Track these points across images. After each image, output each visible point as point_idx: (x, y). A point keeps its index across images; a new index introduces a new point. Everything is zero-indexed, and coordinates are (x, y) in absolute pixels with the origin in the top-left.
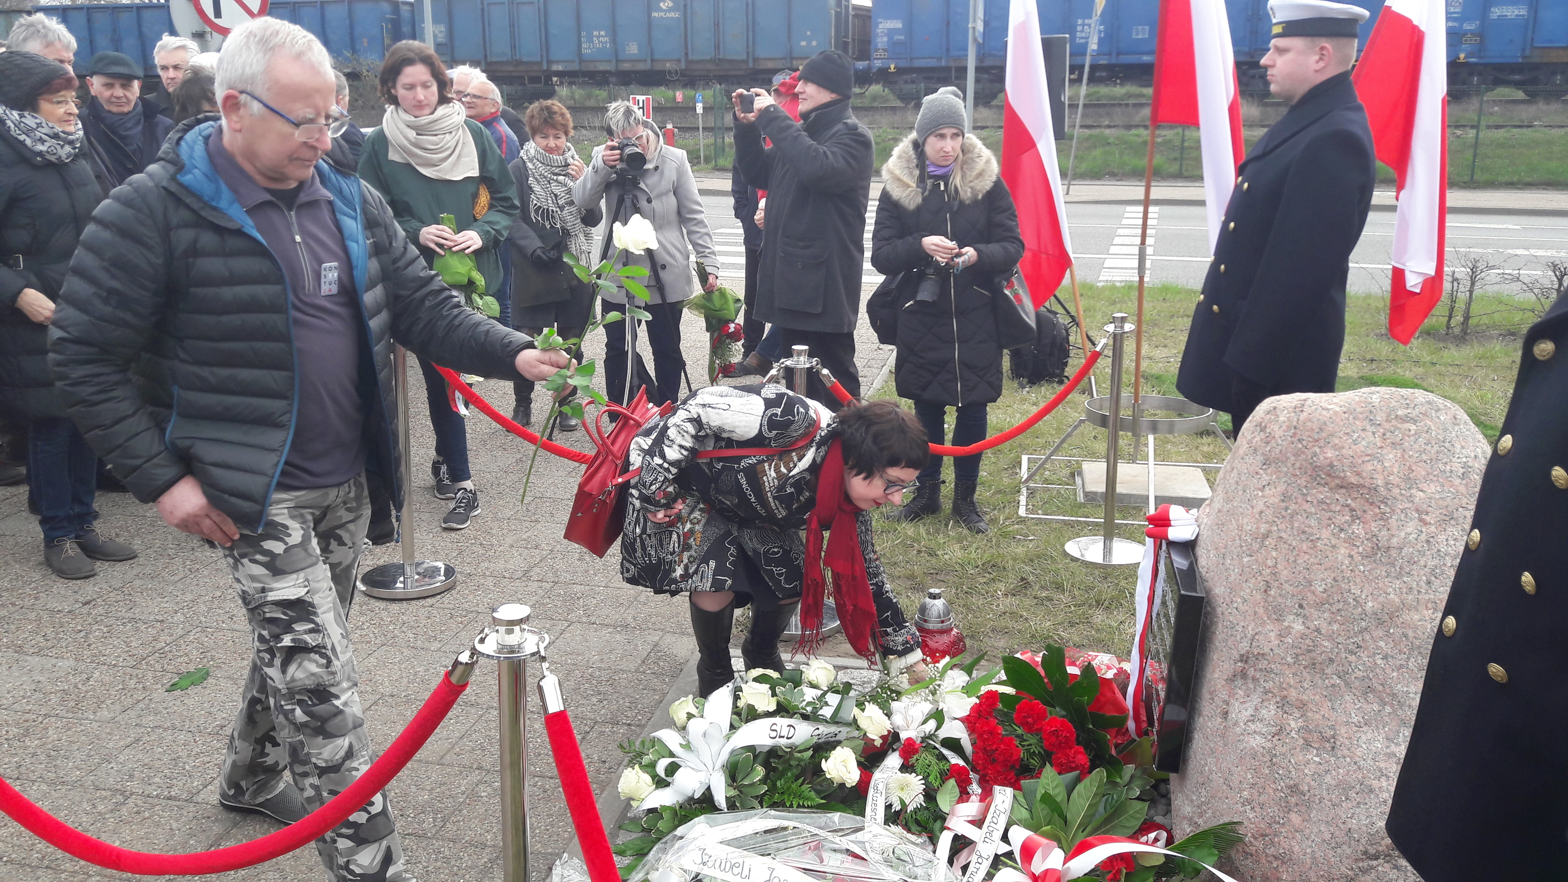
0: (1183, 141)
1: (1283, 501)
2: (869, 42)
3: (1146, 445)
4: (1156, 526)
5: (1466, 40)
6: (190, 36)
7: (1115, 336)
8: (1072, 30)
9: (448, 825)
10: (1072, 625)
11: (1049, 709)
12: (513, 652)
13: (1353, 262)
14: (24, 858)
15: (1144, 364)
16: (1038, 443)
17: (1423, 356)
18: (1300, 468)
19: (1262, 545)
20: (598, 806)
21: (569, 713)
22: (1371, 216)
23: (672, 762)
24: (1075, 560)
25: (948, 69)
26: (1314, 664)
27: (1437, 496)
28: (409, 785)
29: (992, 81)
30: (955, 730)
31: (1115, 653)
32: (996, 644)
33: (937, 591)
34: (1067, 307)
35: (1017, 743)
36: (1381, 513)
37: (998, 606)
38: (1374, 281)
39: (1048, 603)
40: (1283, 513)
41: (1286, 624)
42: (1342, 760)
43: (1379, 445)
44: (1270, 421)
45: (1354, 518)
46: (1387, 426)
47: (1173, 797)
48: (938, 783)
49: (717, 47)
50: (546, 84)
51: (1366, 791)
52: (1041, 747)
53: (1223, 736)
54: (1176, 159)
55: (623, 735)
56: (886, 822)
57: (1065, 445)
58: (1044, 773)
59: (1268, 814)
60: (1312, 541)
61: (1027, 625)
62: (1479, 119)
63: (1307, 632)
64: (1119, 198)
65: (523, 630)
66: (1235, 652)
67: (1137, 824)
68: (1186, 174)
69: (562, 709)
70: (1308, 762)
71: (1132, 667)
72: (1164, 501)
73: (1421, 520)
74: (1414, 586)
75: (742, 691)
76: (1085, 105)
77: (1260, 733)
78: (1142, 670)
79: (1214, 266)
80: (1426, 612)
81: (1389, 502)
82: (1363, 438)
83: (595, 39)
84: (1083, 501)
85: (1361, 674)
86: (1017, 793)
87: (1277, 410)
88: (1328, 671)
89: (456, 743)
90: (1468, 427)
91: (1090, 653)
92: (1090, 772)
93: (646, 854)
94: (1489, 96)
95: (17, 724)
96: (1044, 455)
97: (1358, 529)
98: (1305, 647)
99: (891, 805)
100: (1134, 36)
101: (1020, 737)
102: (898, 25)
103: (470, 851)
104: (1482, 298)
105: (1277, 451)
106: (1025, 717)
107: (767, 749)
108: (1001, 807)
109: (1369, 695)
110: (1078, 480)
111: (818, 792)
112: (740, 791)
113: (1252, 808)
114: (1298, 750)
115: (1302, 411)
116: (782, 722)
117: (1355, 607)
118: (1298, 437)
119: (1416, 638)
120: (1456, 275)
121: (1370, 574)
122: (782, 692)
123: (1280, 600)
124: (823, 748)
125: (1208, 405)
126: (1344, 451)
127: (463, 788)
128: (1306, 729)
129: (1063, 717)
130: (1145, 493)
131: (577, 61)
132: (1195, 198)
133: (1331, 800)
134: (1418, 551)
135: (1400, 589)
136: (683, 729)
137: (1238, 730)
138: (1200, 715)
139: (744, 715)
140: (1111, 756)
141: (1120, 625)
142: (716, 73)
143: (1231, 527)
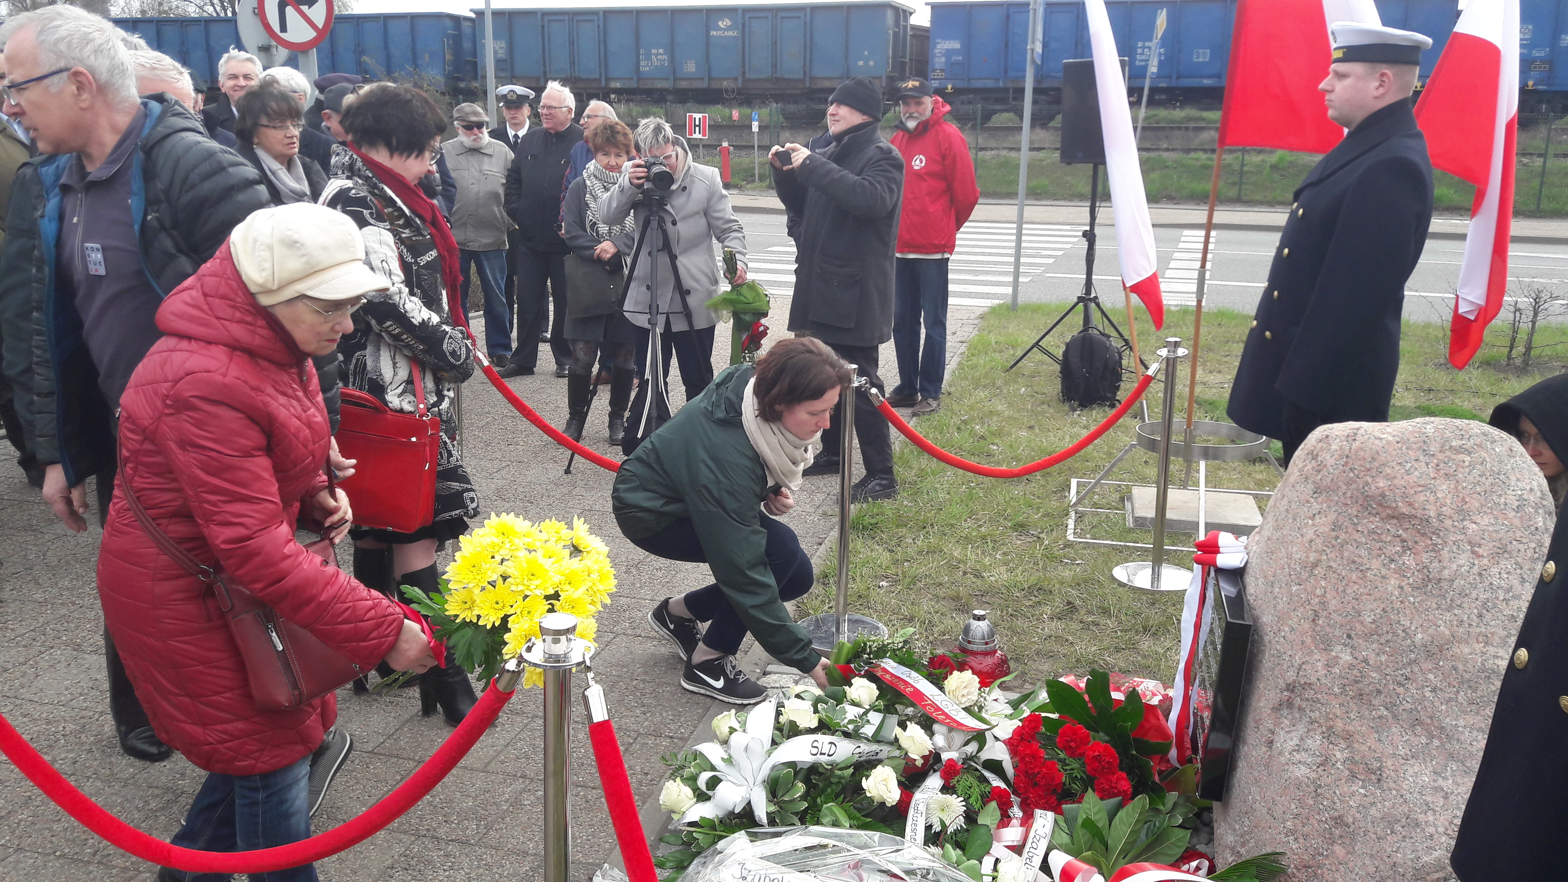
0: (1243, 165)
1: (1333, 530)
2: (927, 62)
3: (1198, 471)
4: (1205, 552)
5: (1535, 68)
6: (256, 49)
7: (1168, 359)
8: (1131, 53)
9: (491, 832)
10: (1118, 650)
11: (1092, 733)
12: (558, 662)
13: (1411, 290)
14: (77, 853)
15: (1198, 390)
16: (1088, 467)
17: (1483, 387)
18: (1351, 497)
19: (1311, 574)
20: (640, 818)
21: (614, 726)
22: (1429, 244)
23: (714, 776)
24: (1122, 585)
25: (1006, 90)
26: (1361, 695)
27: (1491, 529)
28: (454, 791)
29: (1050, 103)
30: (998, 751)
31: (1160, 680)
32: (1040, 668)
33: (982, 613)
34: (1120, 330)
35: (1059, 767)
36: (1433, 544)
37: (1043, 629)
38: (1433, 310)
39: (1094, 628)
40: (1334, 542)
41: (1333, 654)
42: (1387, 792)
43: (1432, 476)
44: (1322, 449)
45: (1405, 549)
46: (1441, 456)
47: (1215, 825)
48: (978, 805)
49: (774, 66)
52: (1084, 772)
53: (1267, 765)
54: (1234, 184)
55: (666, 747)
56: (926, 843)
57: (1115, 469)
58: (1085, 798)
59: (1311, 846)
60: (1361, 571)
61: (1072, 649)
62: (1547, 146)
63: (1355, 662)
64: (1176, 222)
65: (569, 640)
66: (1281, 681)
67: (1178, 852)
68: (1244, 198)
69: (607, 718)
70: (1353, 794)
71: (1176, 692)
72: (1214, 528)
73: (1473, 552)
74: (1465, 618)
75: (784, 707)
76: (1144, 128)
77: (1305, 764)
78: (1187, 699)
79: (1268, 292)
80: (1476, 645)
81: (1441, 534)
82: (1416, 469)
83: (653, 57)
84: (1132, 526)
85: (1409, 706)
86: (1060, 818)
87: (1330, 438)
88: (1376, 702)
89: (501, 751)
91: (1136, 679)
92: (1133, 798)
93: (686, 868)
94: (1557, 124)
95: (74, 720)
96: (1094, 479)
97: (1409, 560)
98: (1351, 678)
99: (931, 826)
100: (1195, 60)
101: (1062, 761)
102: (956, 45)
103: (513, 858)
104: (1546, 328)
105: (1329, 480)
106: (1067, 741)
107: (808, 766)
108: (1041, 832)
109: (1417, 727)
110: (1128, 505)
111: (858, 811)
112: (780, 807)
113: (1296, 839)
114: (1343, 781)
115: (1355, 440)
116: (823, 739)
117: (1404, 639)
118: (1350, 465)
119: (1466, 671)
120: (1519, 306)
121: (1420, 605)
122: (824, 709)
123: (1328, 630)
124: (864, 766)
125: (1262, 432)
126: (1396, 481)
127: (507, 796)
128: (1351, 760)
129: (1106, 742)
130: (1195, 519)
131: (635, 78)
132: (1253, 223)
133: (1376, 833)
134: (1470, 583)
135: (1450, 621)
136: (725, 742)
137: (1283, 760)
138: (1245, 743)
139: (786, 731)
140: (1154, 783)
141: (1166, 652)
142: (773, 92)
143: (1280, 555)
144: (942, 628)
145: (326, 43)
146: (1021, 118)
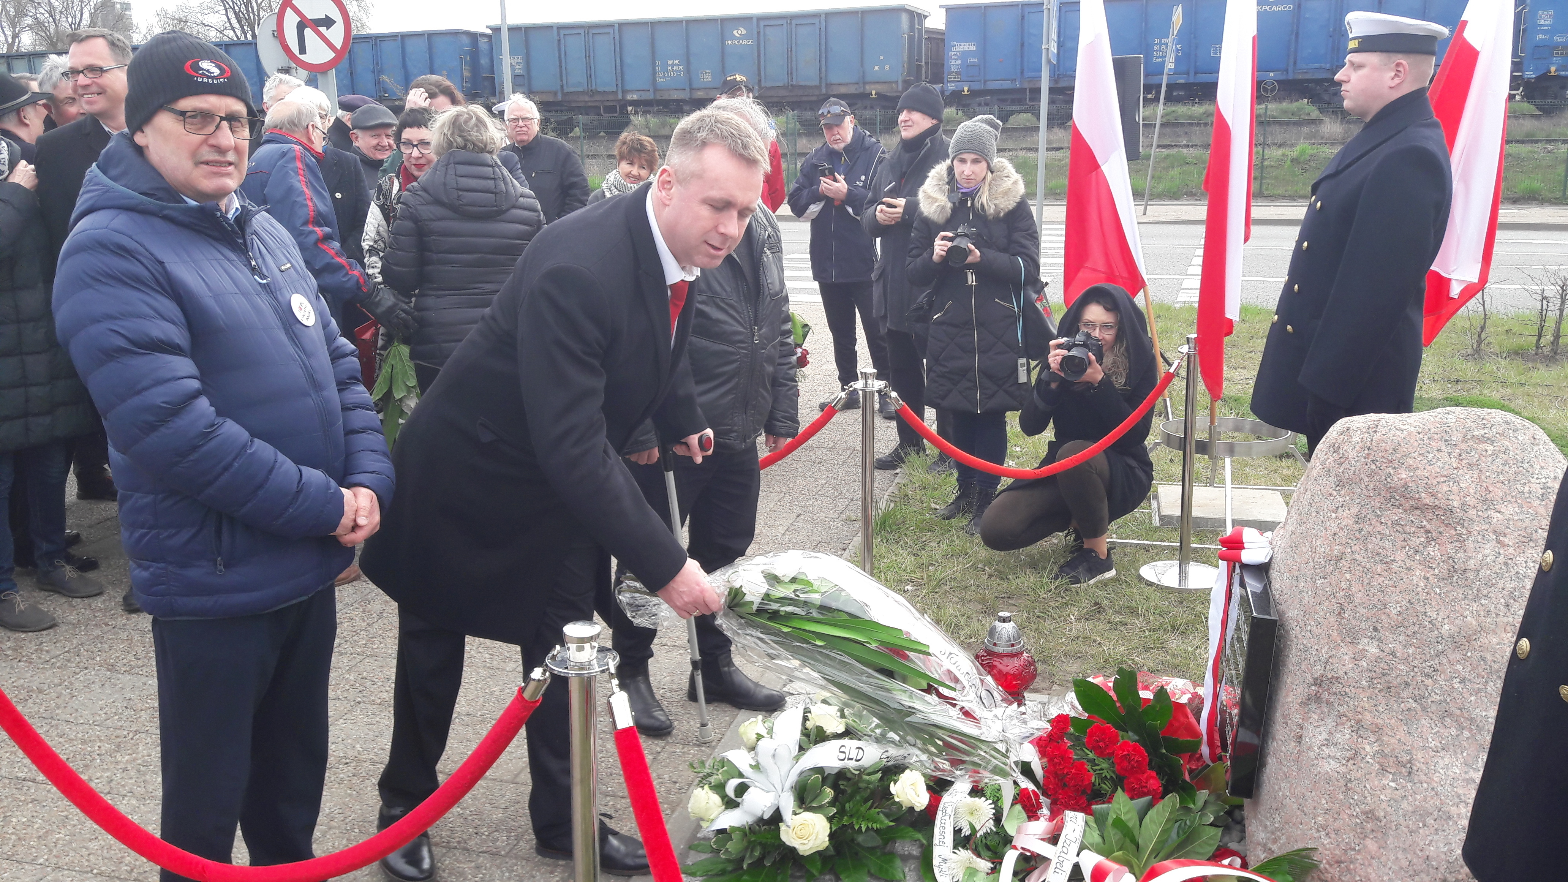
0: (1263, 160)
1: (1357, 523)
2: (943, 65)
3: (1224, 468)
4: (1229, 548)
5: (1558, 53)
7: (1190, 356)
8: (1147, 50)
9: (521, 843)
10: (1146, 649)
11: (1120, 733)
12: (582, 669)
14: (113, 871)
17: (1510, 377)
18: (1374, 490)
19: (1336, 567)
20: (668, 827)
23: (742, 783)
24: (1150, 584)
25: (1022, 91)
26: (1389, 688)
27: (1516, 518)
28: (484, 803)
31: (1190, 678)
32: (1068, 669)
33: (1007, 614)
35: (1089, 768)
36: (1457, 535)
37: (1071, 630)
39: (1122, 628)
40: (1357, 534)
41: (1360, 647)
42: (1418, 785)
43: (1455, 466)
44: (1343, 442)
45: (1430, 540)
46: (1463, 446)
47: (1247, 822)
49: (790, 74)
50: (622, 113)
51: (1444, 817)
52: (1113, 772)
53: (1296, 761)
54: (1256, 179)
55: (694, 755)
56: (955, 846)
58: (1115, 798)
59: (1343, 840)
60: (1386, 563)
61: (1101, 649)
63: (1382, 654)
64: (1192, 218)
65: (593, 647)
66: (1308, 676)
67: (1211, 850)
68: (1266, 193)
70: (1384, 788)
71: (1206, 691)
72: (1239, 523)
73: (1498, 542)
74: (1492, 608)
75: (810, 712)
76: (1162, 125)
77: (1334, 758)
78: (1216, 696)
79: (1288, 287)
81: (1466, 525)
82: (1438, 459)
83: (669, 68)
84: (1158, 524)
85: (1438, 697)
86: (1089, 817)
87: (1351, 431)
88: (1404, 694)
90: (1547, 447)
91: (1164, 678)
92: (1163, 798)
97: (1433, 551)
98: (1379, 671)
99: (960, 830)
101: (1092, 761)
102: (972, 47)
105: (1351, 472)
106: (1096, 741)
107: (835, 771)
108: (1072, 835)
109: (1447, 719)
110: (1154, 504)
111: (887, 816)
113: (1327, 834)
114: (1373, 775)
115: (1375, 432)
116: (849, 744)
117: (1431, 630)
118: (1371, 457)
119: (1494, 662)
120: (1546, 294)
121: (1447, 596)
122: (850, 714)
123: (1354, 622)
124: (893, 771)
125: (1287, 427)
126: (1418, 472)
128: (1381, 753)
129: (1136, 741)
130: (1222, 517)
131: (652, 90)
132: (1276, 217)
133: (1408, 827)
134: (1496, 573)
135: (1477, 611)
136: (753, 748)
137: (1312, 755)
138: (1274, 739)
139: (812, 737)
140: (1184, 781)
141: (1195, 650)
142: (791, 99)
143: (1305, 550)
144: (968, 631)
145: (344, 63)
146: (1038, 119)
